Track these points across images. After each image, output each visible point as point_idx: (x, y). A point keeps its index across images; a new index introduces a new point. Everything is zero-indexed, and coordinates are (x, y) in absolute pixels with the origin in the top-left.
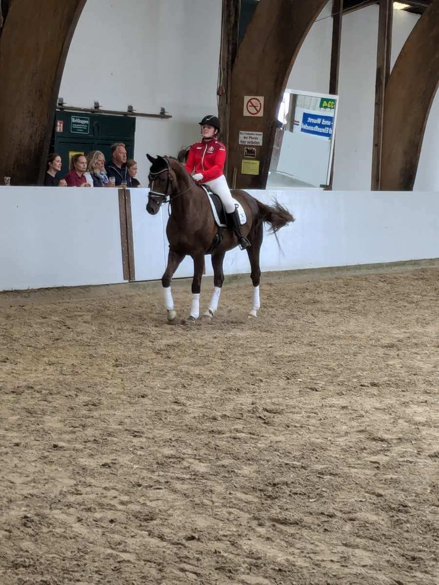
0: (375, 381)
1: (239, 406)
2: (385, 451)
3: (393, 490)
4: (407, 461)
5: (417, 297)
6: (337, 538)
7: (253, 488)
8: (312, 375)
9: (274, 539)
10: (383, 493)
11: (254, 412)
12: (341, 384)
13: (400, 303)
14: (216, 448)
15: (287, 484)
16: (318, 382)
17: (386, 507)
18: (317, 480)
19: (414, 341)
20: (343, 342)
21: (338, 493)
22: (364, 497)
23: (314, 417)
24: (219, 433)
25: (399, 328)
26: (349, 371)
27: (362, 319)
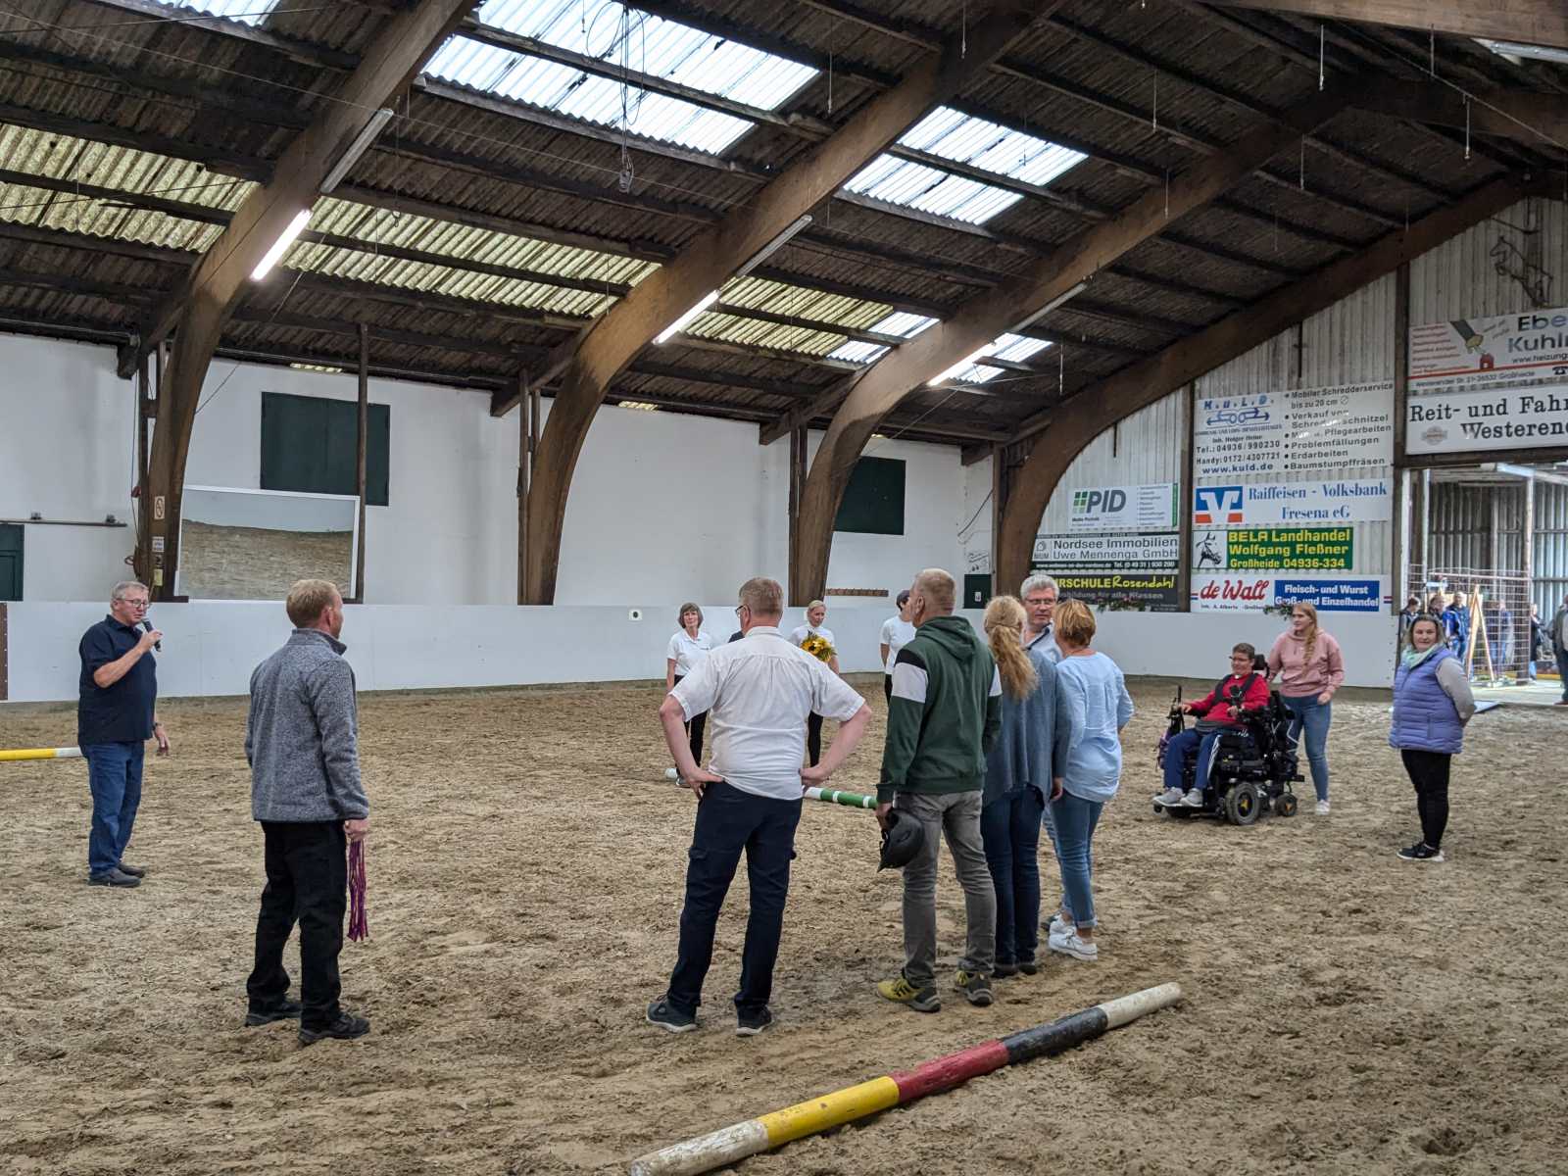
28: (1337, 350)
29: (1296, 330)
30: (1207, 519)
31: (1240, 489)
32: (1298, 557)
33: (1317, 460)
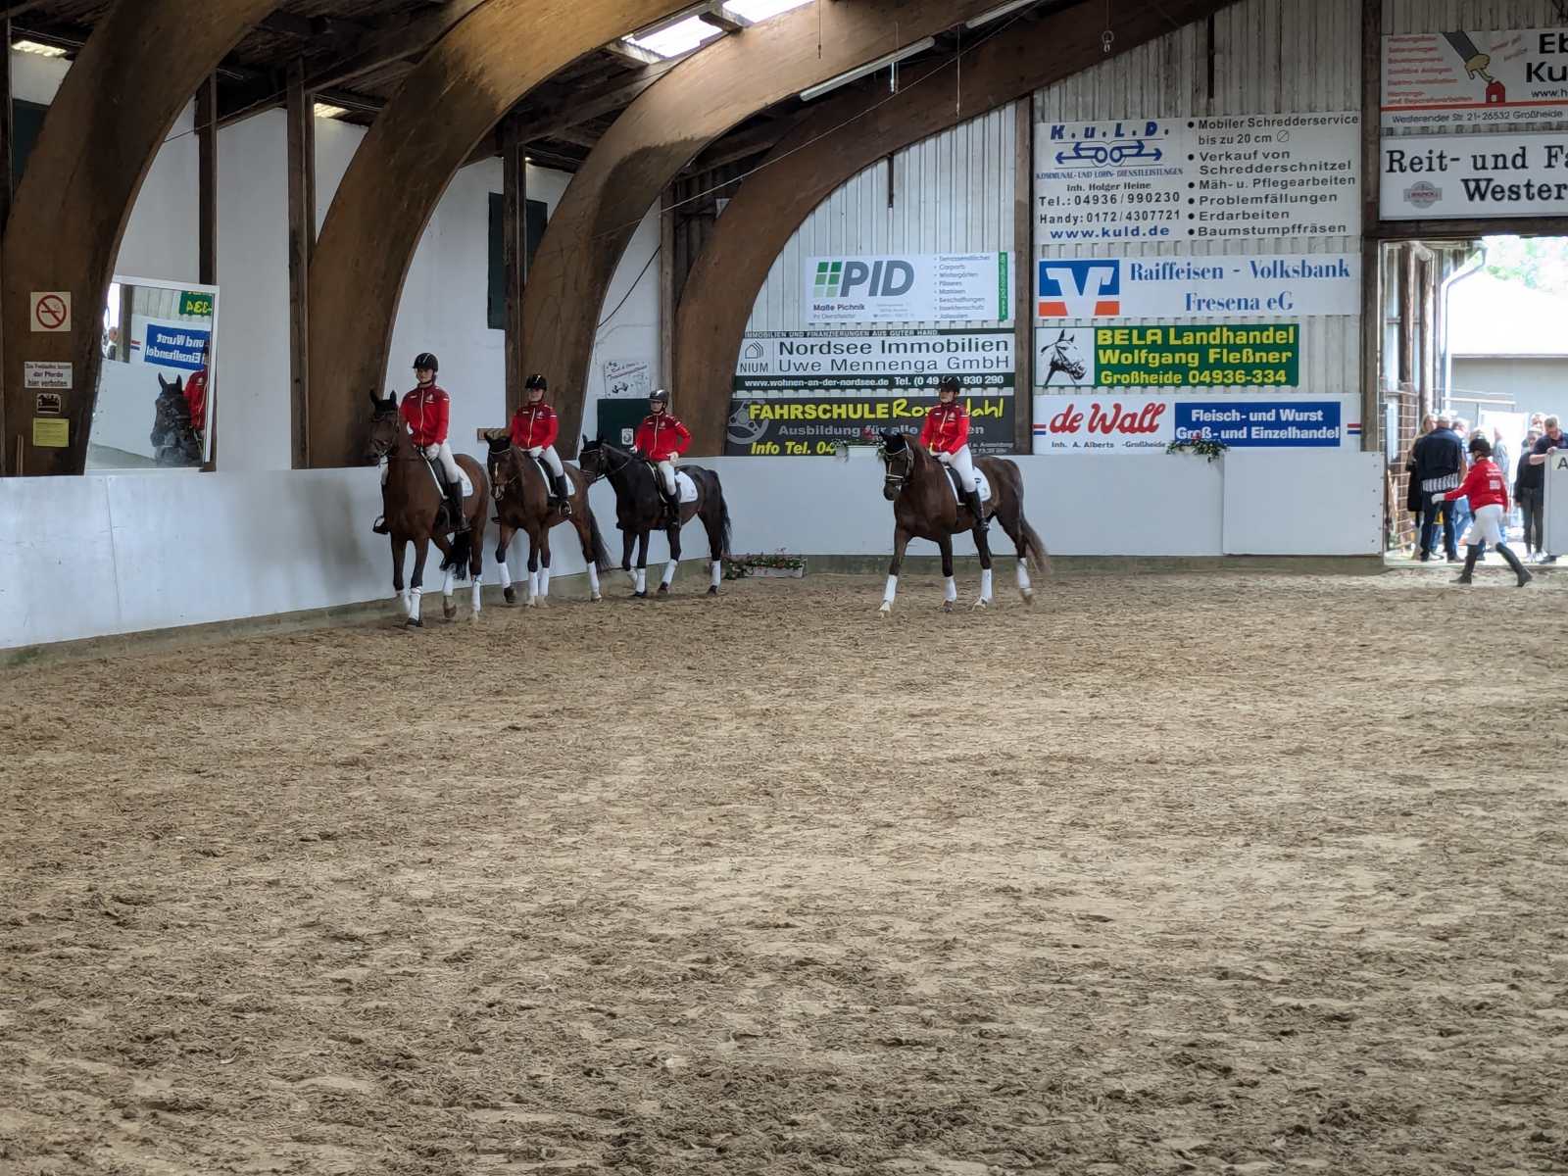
0: (330, 831)
1: (64, 895)
2: (358, 959)
3: (382, 1029)
4: (404, 973)
5: (393, 670)
6: (281, 1128)
7: (107, 1048)
8: (204, 827)
9: (156, 1141)
10: (363, 1036)
11: (94, 905)
12: (263, 840)
13: (363, 682)
14: (25, 978)
15: (173, 1035)
16: (217, 839)
17: (372, 1060)
18: (233, 1022)
19: (398, 750)
20: (258, 762)
21: (277, 1043)
22: (328, 1047)
23: (215, 906)
24: (28, 949)
25: (364, 728)
26: (275, 815)
27: (291, 717)
30: (1059, 310)
31: (1115, 264)
32: (1211, 368)
33: (1241, 224)
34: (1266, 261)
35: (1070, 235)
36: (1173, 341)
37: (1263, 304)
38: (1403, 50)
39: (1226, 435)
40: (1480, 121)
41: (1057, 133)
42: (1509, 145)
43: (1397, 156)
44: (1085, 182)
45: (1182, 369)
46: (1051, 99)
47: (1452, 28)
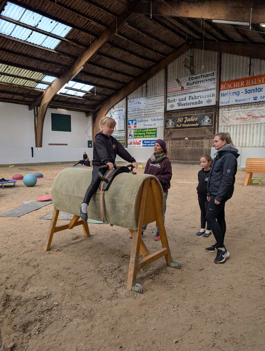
28: (154, 87)
29: (146, 83)
30: (130, 127)
31: (136, 120)
32: (147, 135)
33: (150, 113)
34: (153, 118)
35: (131, 116)
36: (142, 131)
37: (153, 125)
38: (171, 83)
39: (148, 145)
40: (180, 93)
41: (130, 101)
42: (183, 97)
43: (169, 100)
44: (133, 108)
45: (143, 135)
46: (129, 97)
47: (177, 79)
